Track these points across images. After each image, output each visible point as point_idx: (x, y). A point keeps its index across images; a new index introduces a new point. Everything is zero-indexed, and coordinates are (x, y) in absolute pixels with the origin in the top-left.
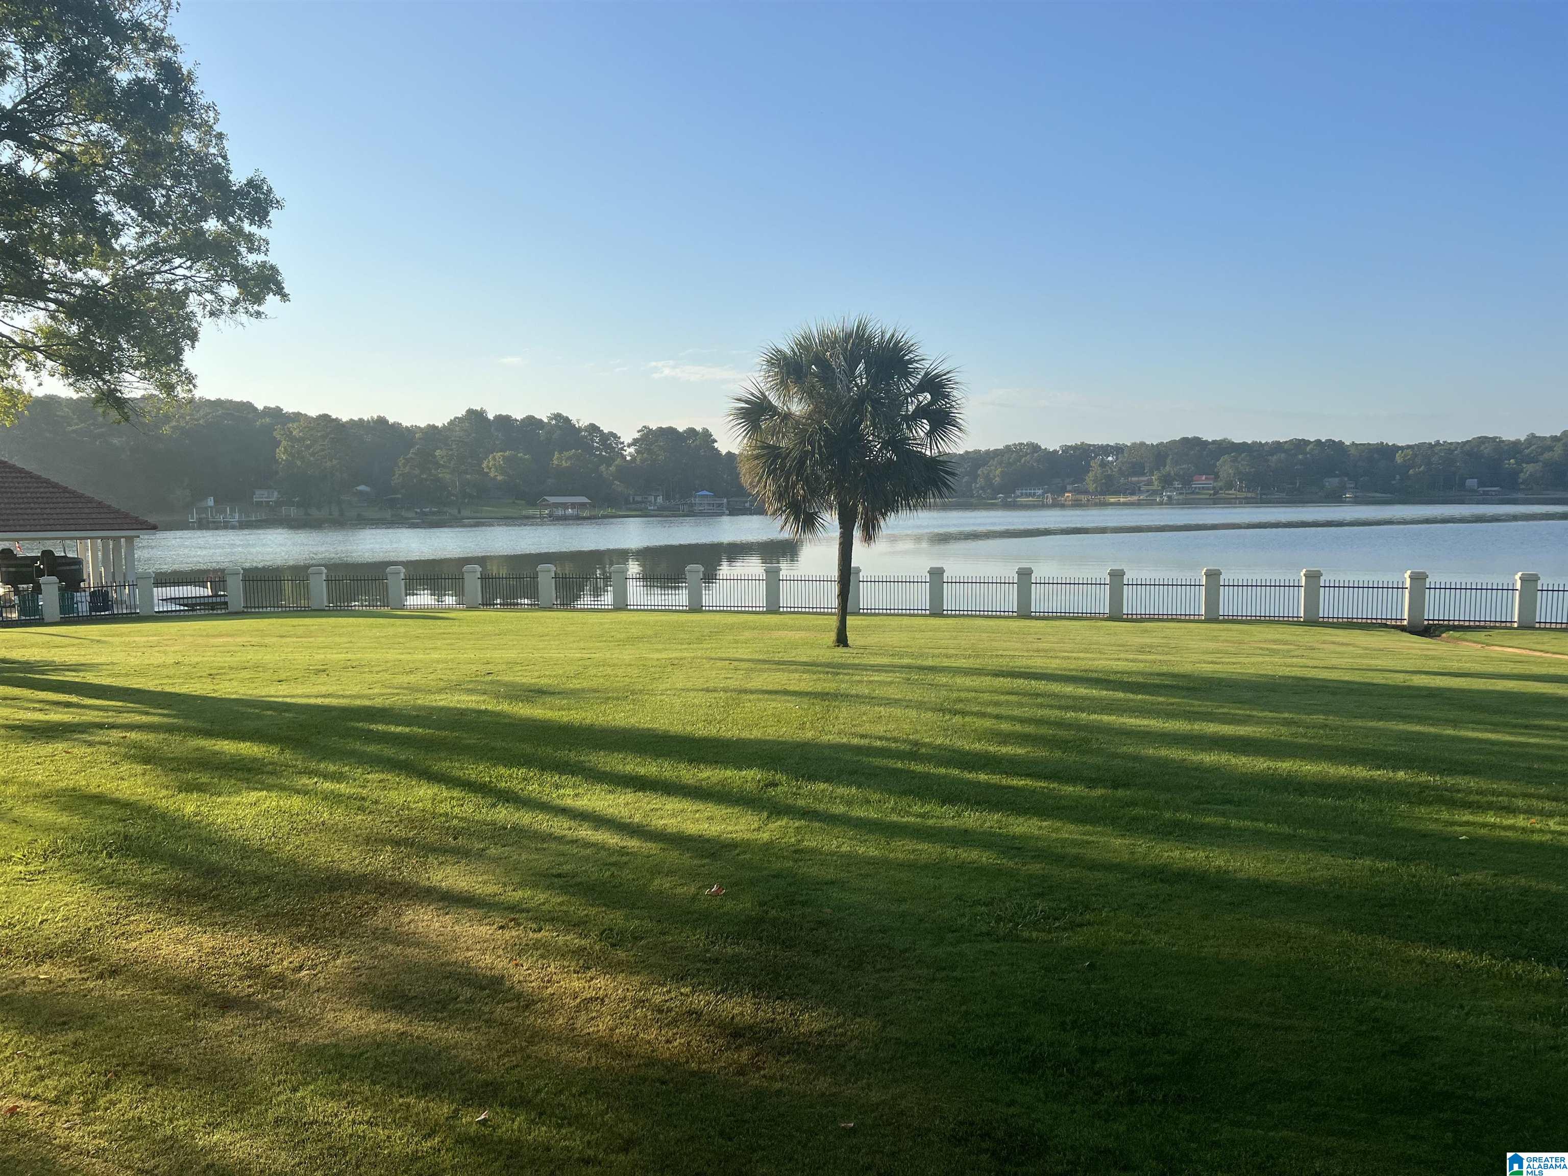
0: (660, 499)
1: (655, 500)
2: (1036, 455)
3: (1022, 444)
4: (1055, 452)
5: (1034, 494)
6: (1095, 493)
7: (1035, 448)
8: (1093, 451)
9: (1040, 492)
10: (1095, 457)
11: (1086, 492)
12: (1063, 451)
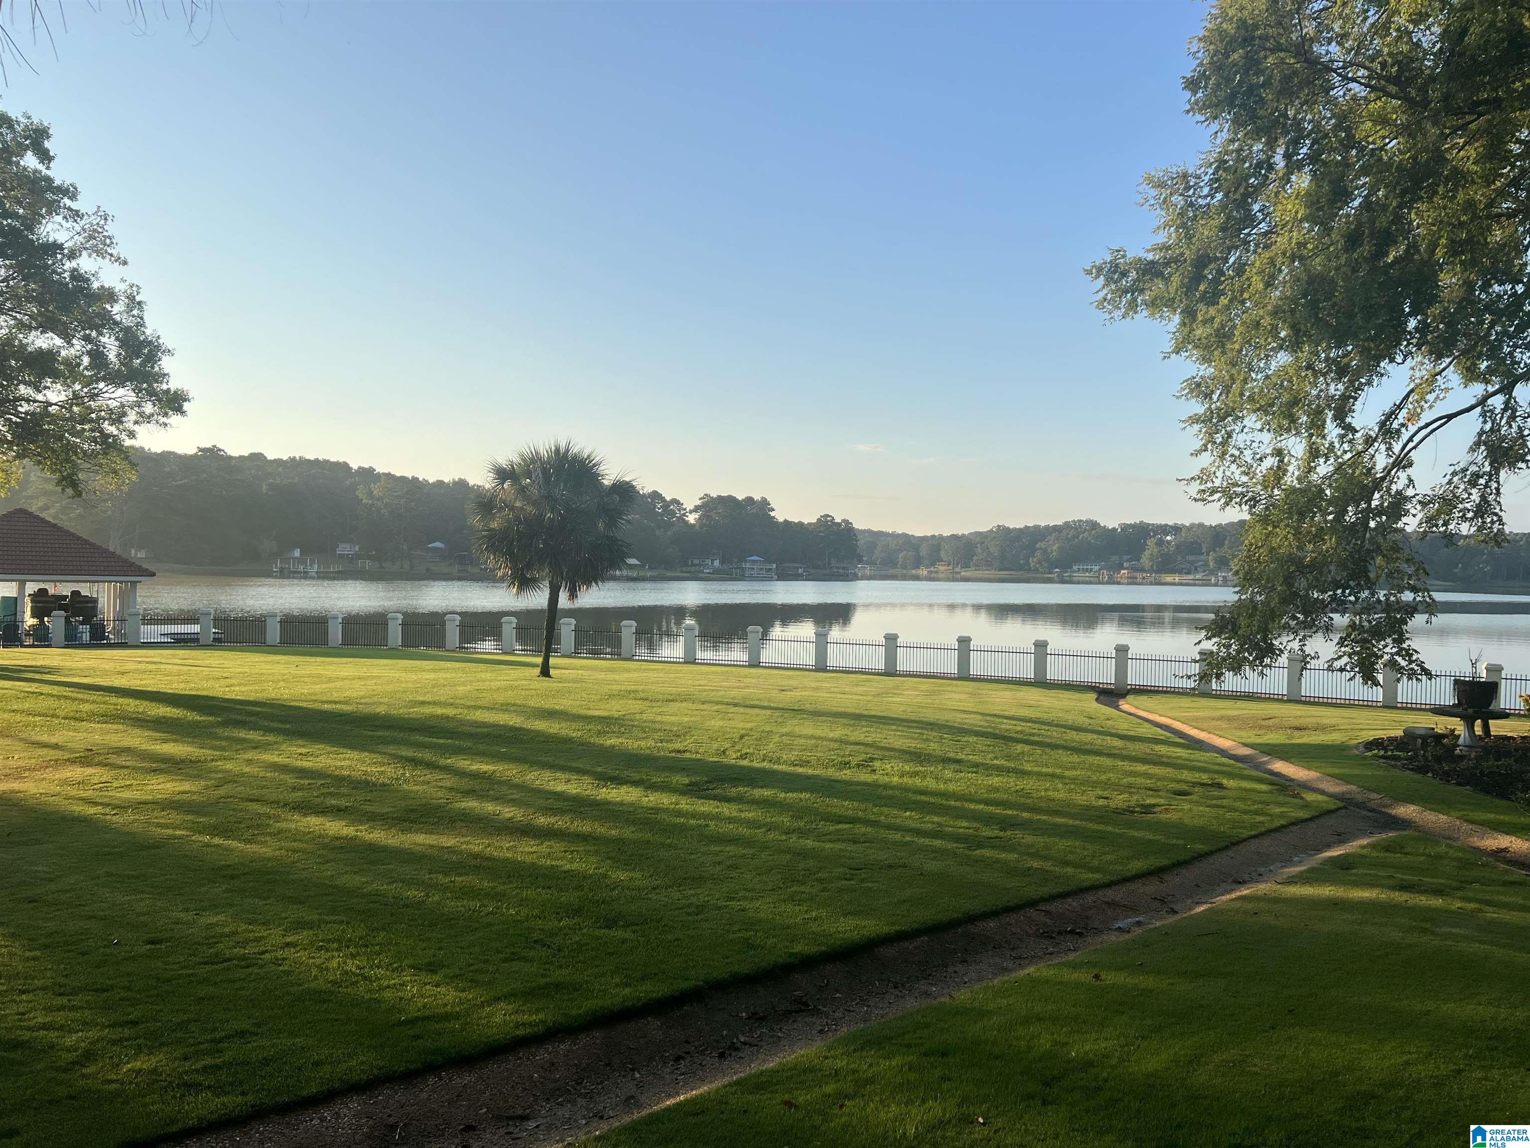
0: (717, 563)
1: (712, 563)
2: (1093, 532)
3: (1081, 521)
4: (1114, 530)
5: (1091, 570)
6: (1151, 571)
7: (1094, 525)
8: (1151, 530)
9: (1097, 568)
10: (1154, 536)
11: (1142, 570)
12: (1122, 529)
